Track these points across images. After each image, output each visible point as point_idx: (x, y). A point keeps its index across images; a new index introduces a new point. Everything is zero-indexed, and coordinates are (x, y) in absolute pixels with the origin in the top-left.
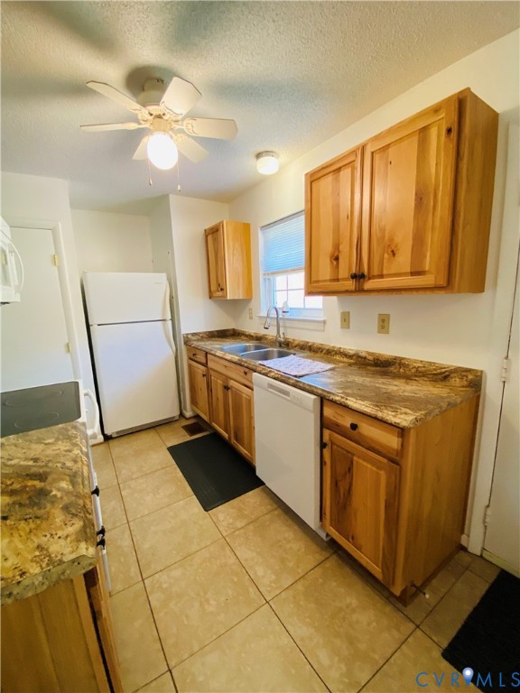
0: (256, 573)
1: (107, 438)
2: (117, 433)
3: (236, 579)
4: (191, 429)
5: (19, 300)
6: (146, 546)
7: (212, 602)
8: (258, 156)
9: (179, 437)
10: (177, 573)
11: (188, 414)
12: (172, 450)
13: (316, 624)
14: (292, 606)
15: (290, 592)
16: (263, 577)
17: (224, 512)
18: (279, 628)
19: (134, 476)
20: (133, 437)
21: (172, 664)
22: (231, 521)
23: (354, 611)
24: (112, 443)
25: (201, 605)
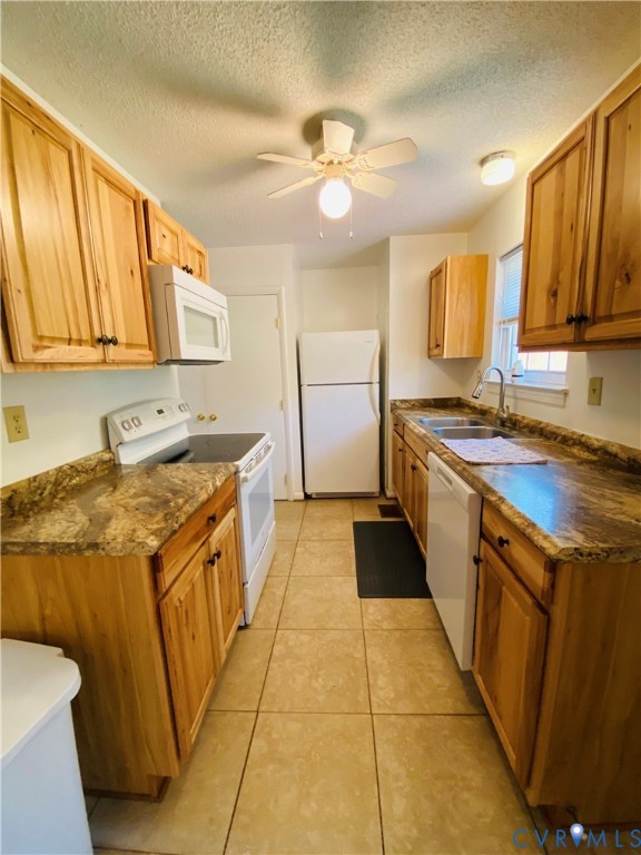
0: (375, 681)
1: (307, 497)
2: (317, 494)
3: (353, 674)
4: (385, 511)
5: (230, 359)
6: (293, 603)
7: (320, 680)
8: (483, 162)
9: (370, 515)
10: (305, 638)
11: (389, 493)
12: (357, 525)
13: (412, 769)
14: (396, 734)
15: (402, 721)
16: (382, 689)
17: (378, 607)
18: (368, 744)
19: (313, 538)
20: (329, 502)
21: (262, 708)
22: (379, 618)
23: (469, 789)
24: (310, 503)
25: (310, 677)
